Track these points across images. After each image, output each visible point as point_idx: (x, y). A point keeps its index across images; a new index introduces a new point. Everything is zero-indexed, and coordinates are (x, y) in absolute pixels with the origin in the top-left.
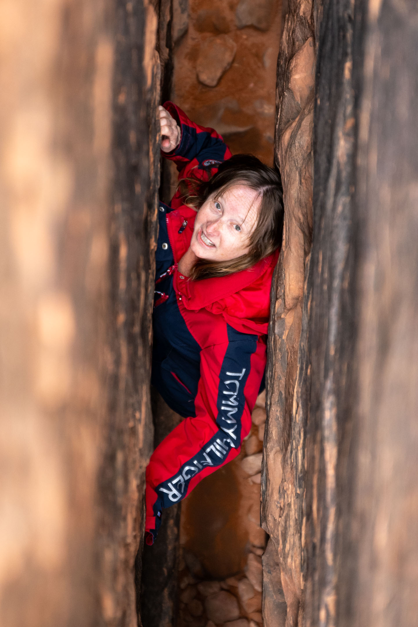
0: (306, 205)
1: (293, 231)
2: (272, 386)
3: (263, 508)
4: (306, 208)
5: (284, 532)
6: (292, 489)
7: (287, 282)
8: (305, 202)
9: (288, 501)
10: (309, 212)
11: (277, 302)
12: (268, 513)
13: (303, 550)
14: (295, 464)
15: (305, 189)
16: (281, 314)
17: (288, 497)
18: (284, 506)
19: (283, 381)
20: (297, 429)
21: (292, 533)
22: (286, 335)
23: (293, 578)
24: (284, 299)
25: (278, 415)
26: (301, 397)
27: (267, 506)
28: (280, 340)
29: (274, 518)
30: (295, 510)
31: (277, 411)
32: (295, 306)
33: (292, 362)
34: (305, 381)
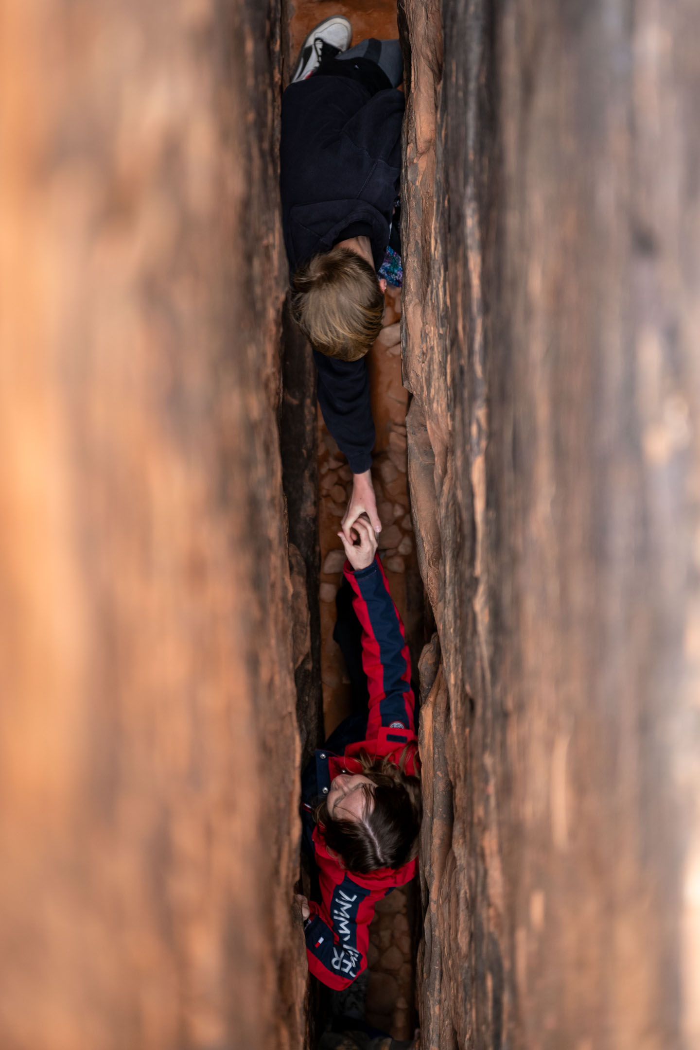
0: (434, 41)
1: (422, 71)
2: (407, 236)
3: (404, 366)
4: (435, 44)
5: (428, 377)
6: (434, 331)
7: (418, 125)
8: (433, 38)
9: (431, 344)
10: (437, 49)
11: (409, 147)
12: (409, 368)
13: (450, 390)
14: (436, 303)
15: (433, 24)
16: (413, 159)
17: (430, 340)
18: (427, 350)
19: (419, 230)
20: (436, 267)
21: (437, 377)
22: (420, 181)
23: (440, 423)
24: (416, 143)
25: (416, 265)
26: (440, 232)
27: (408, 362)
28: (414, 187)
29: (416, 374)
30: (439, 352)
31: (414, 261)
32: (428, 149)
33: (427, 207)
34: (443, 214)
